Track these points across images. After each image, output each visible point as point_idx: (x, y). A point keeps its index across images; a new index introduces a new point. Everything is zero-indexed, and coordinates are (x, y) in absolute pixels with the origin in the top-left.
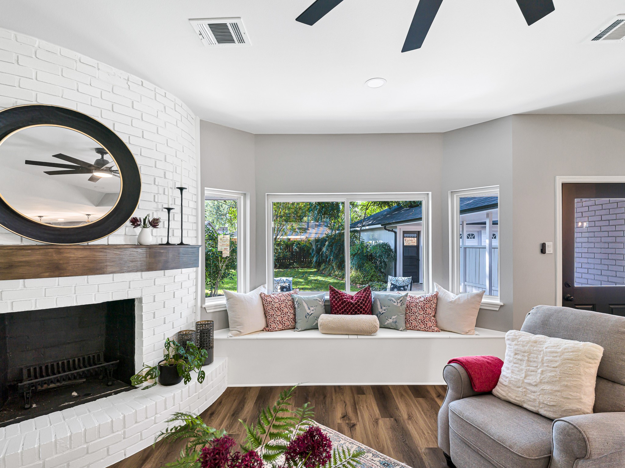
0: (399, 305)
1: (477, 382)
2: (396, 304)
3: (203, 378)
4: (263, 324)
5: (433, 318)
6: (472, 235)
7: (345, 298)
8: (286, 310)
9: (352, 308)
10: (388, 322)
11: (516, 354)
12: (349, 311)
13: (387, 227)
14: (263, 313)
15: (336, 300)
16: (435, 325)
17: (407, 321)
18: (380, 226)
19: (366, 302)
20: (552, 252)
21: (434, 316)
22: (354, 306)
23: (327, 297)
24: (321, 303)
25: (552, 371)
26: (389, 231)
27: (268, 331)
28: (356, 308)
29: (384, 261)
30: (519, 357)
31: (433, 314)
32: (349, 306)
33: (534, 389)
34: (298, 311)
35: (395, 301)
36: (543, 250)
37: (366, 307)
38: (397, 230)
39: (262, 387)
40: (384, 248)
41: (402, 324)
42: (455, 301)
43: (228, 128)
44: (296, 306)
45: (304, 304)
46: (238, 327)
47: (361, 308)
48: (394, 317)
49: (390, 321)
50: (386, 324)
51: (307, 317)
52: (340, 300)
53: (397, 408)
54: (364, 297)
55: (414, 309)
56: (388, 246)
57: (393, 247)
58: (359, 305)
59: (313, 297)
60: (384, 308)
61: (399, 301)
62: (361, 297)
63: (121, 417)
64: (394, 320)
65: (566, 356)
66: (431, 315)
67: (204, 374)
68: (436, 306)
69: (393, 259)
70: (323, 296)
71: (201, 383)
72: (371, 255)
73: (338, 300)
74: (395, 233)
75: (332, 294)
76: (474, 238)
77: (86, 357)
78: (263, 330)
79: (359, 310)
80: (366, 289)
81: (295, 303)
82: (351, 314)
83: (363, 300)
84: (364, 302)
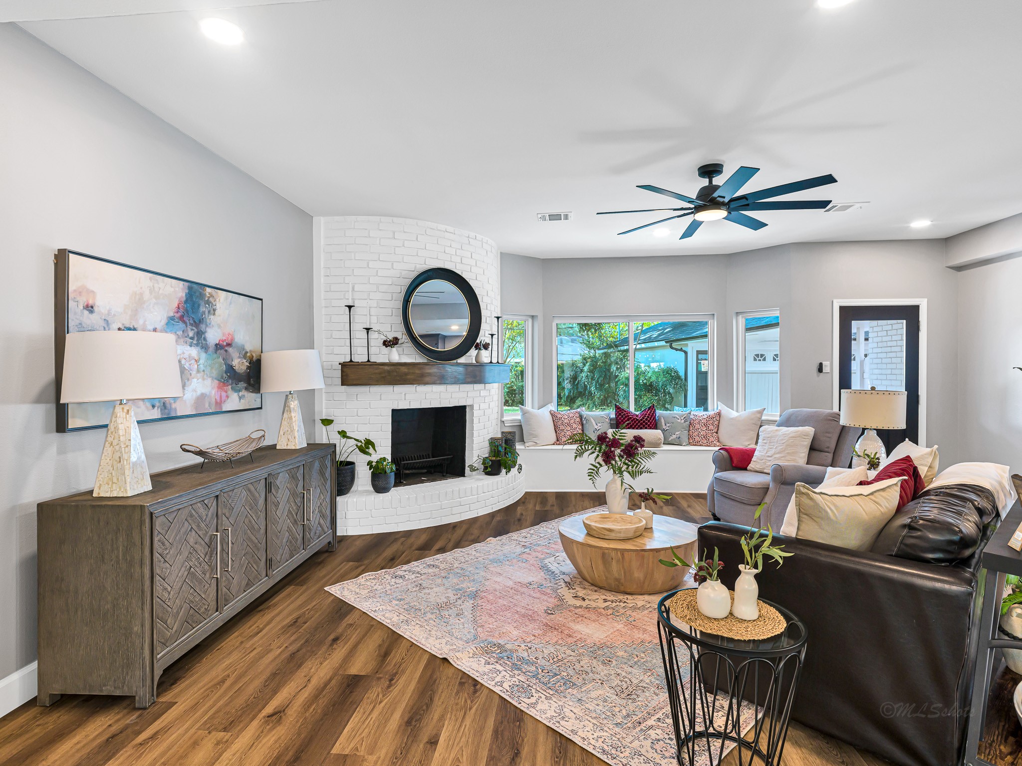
0: (683, 421)
1: (735, 460)
2: (679, 421)
3: (521, 469)
4: (554, 439)
5: (715, 434)
6: (762, 355)
7: (631, 415)
8: (574, 426)
9: (637, 424)
10: (672, 438)
11: (764, 440)
12: (635, 426)
13: (674, 345)
14: (554, 428)
15: (622, 416)
16: (717, 441)
17: (690, 437)
18: (663, 343)
19: (650, 419)
20: (829, 371)
21: (717, 433)
22: (639, 422)
23: (613, 416)
24: (607, 420)
25: (781, 446)
26: (677, 350)
27: (559, 444)
28: (641, 424)
29: (669, 393)
30: (764, 441)
31: (716, 430)
32: (635, 422)
33: (770, 459)
34: (586, 426)
35: (679, 418)
36: (820, 369)
37: (651, 423)
38: (689, 350)
39: (556, 492)
40: (669, 374)
41: (685, 439)
42: (737, 417)
43: (519, 256)
44: (585, 422)
45: (592, 419)
46: (534, 439)
47: (646, 424)
48: (677, 433)
49: (674, 436)
50: (670, 439)
51: (595, 432)
52: (626, 417)
53: (679, 503)
54: (649, 414)
55: (697, 426)
56: (675, 372)
57: (682, 374)
58: (644, 422)
59: (600, 415)
60: (668, 425)
61: (682, 418)
62: (646, 414)
63: (476, 486)
64: (678, 436)
65: (791, 435)
66: (713, 431)
67: (521, 466)
68: (719, 423)
69: (683, 390)
70: (608, 415)
71: (520, 473)
72: (651, 385)
73: (624, 416)
74: (686, 353)
75: (618, 412)
76: (764, 360)
77: (421, 455)
78: (554, 444)
79: (644, 426)
80: (650, 407)
81: (584, 419)
82: (637, 429)
83: (648, 417)
84: (649, 419)
